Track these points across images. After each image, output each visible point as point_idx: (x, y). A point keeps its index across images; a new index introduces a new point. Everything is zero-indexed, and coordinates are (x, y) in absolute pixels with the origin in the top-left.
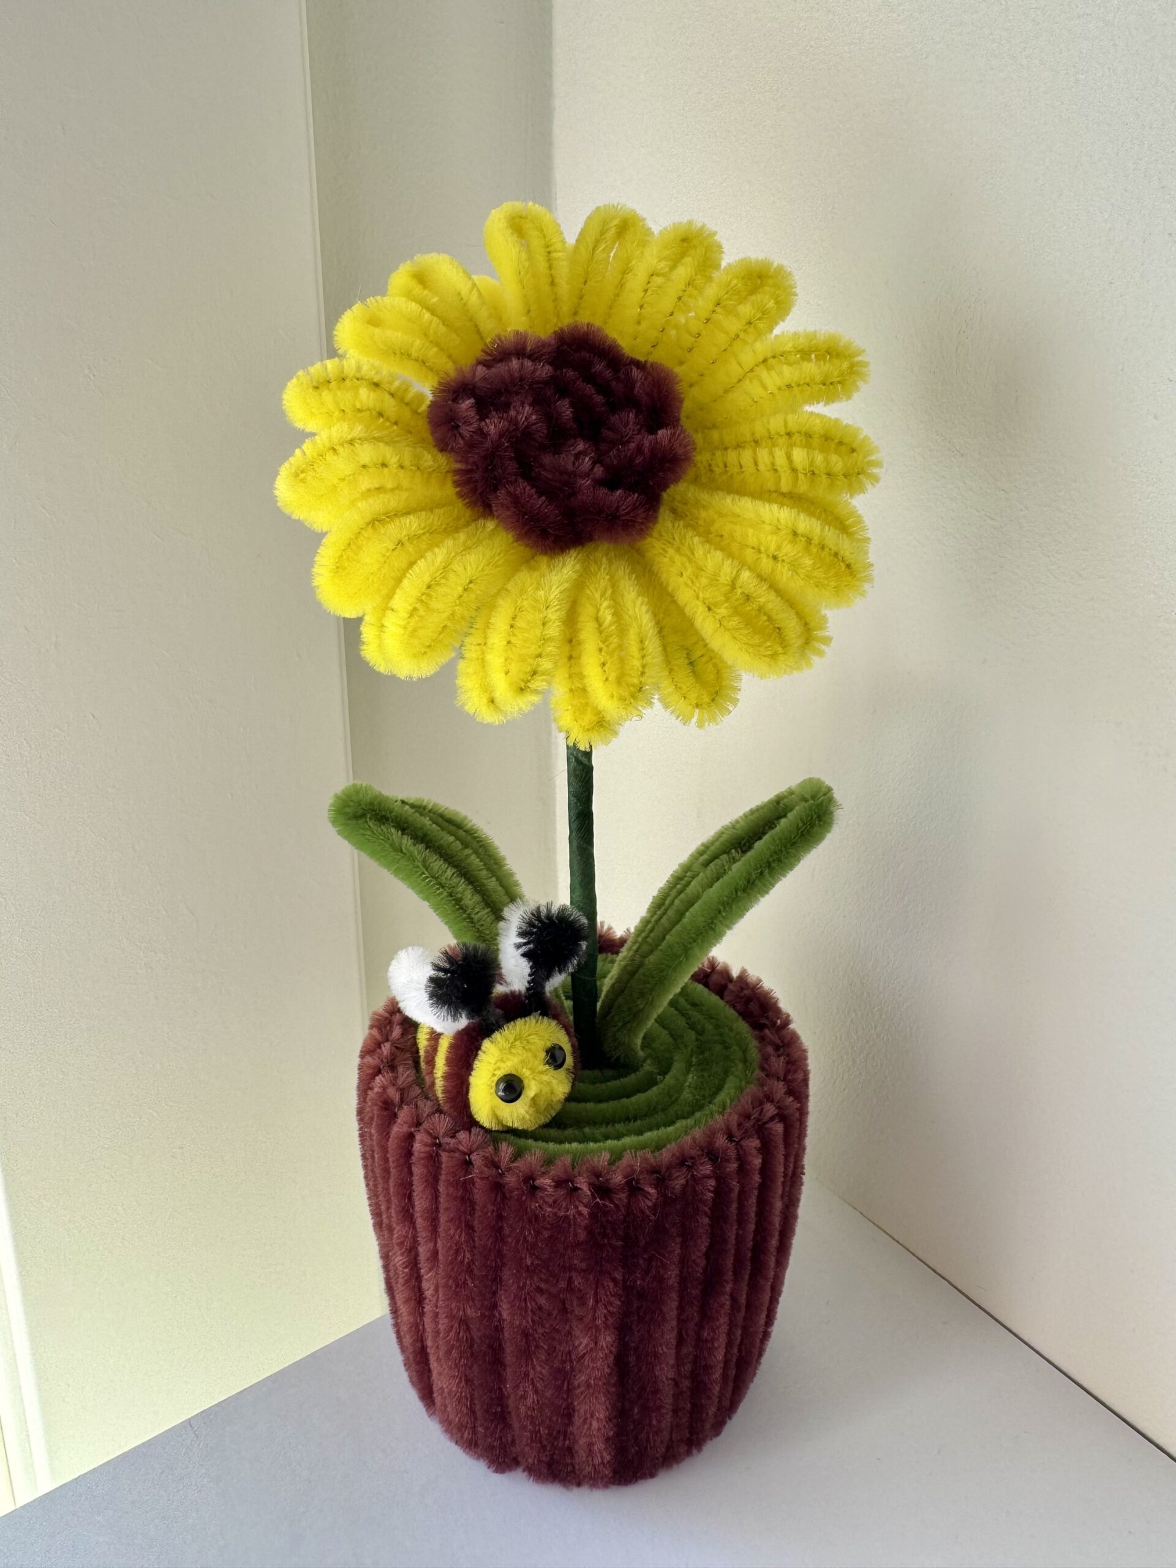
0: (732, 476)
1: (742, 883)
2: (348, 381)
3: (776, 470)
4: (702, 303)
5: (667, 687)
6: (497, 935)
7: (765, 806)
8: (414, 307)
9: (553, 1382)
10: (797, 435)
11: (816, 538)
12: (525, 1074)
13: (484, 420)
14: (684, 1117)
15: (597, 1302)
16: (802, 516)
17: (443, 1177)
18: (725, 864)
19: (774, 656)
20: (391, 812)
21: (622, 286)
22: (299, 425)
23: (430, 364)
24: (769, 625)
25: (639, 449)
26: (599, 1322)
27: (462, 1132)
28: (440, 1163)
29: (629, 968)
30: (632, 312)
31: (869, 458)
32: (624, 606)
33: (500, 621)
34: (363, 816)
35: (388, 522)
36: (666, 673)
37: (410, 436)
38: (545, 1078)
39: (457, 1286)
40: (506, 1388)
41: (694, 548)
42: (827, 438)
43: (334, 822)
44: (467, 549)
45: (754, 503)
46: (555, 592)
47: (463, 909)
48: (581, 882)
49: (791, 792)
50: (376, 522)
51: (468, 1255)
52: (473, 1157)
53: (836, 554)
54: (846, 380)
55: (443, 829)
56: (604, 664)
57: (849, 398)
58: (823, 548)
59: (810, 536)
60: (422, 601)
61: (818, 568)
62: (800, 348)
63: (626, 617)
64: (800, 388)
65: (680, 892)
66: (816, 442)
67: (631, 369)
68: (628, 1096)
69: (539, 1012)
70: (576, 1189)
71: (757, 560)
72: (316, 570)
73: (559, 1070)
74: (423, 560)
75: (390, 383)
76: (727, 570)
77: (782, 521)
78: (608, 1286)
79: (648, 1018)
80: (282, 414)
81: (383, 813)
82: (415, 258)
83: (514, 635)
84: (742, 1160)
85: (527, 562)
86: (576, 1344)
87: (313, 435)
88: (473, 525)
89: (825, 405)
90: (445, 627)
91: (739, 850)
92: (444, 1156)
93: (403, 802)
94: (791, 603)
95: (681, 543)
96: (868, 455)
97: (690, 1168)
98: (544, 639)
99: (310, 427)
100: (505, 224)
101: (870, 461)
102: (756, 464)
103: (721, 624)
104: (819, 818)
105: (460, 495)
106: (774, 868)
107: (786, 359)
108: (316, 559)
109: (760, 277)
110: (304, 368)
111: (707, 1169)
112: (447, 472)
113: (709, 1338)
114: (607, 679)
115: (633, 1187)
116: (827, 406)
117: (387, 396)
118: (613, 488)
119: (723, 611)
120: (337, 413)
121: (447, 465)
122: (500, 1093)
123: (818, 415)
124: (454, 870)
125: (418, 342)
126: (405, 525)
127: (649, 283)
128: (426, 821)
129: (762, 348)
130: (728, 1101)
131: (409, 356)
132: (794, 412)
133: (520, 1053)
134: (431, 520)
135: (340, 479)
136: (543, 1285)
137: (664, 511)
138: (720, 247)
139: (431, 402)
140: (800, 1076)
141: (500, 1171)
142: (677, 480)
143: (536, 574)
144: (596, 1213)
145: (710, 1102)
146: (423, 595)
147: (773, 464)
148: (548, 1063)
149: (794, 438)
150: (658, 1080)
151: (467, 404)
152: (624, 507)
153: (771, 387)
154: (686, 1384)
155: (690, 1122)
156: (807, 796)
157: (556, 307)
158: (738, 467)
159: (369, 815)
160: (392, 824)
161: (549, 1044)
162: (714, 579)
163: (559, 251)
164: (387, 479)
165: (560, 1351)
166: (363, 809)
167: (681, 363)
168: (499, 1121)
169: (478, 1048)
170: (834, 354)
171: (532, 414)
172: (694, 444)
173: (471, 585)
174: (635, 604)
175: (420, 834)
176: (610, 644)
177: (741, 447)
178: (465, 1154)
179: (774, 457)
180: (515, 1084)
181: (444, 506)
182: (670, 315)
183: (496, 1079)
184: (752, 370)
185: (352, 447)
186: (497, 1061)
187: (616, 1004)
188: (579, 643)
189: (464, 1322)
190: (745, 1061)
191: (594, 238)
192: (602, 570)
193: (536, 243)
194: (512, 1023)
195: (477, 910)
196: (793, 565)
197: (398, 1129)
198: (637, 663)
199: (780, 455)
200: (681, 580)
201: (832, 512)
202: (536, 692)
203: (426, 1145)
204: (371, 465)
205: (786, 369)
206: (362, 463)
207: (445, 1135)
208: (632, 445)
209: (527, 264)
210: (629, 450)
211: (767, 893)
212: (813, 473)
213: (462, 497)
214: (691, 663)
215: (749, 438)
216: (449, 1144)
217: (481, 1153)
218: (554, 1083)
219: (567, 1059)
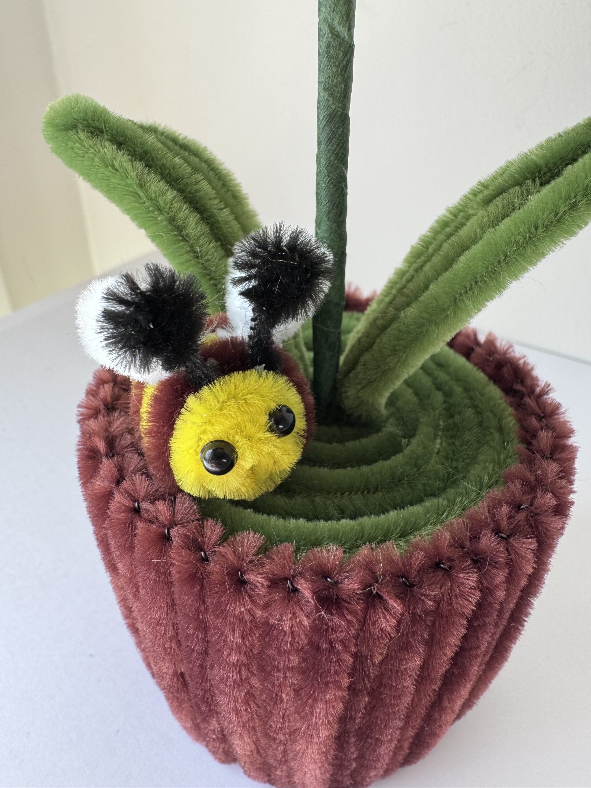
12: (239, 441)
14: (434, 495)
34: (75, 127)
38: (265, 448)
47: (185, 239)
48: (329, 212)
52: (173, 532)
65: (449, 236)
68: (370, 462)
69: (264, 365)
70: (296, 590)
73: (285, 438)
79: (398, 377)
91: (539, 180)
92: (140, 525)
97: (447, 573)
115: (371, 595)
122: (206, 463)
124: (177, 194)
133: (234, 415)
141: (203, 554)
145: (464, 478)
148: (271, 430)
150: (403, 444)
155: (441, 501)
159: (81, 127)
160: (106, 136)
161: (273, 406)
166: (74, 119)
168: (208, 492)
169: (181, 405)
175: (139, 150)
178: (164, 526)
180: (226, 453)
183: (202, 444)
186: (204, 423)
187: (362, 359)
190: (501, 431)
194: (227, 377)
195: (202, 242)
203: (121, 508)
207: (145, 499)
216: (147, 510)
217: (182, 530)
218: (278, 453)
219: (297, 422)
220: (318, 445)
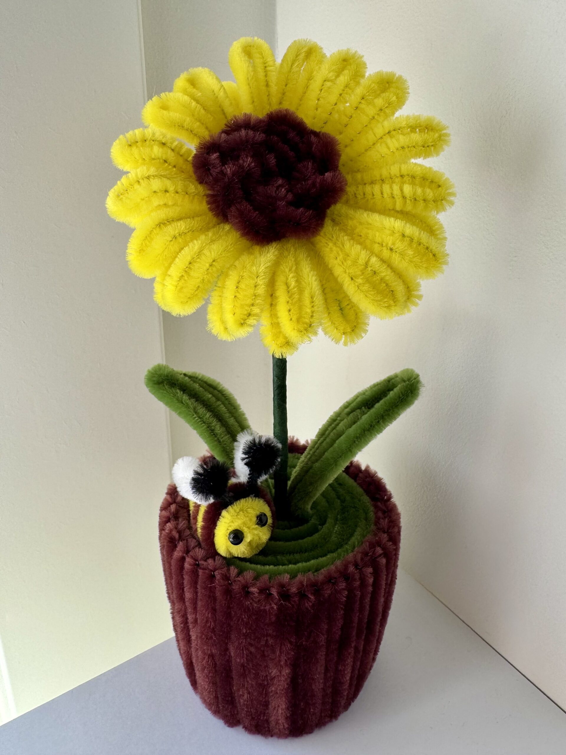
0: (368, 200)
1: (367, 426)
2: (147, 142)
3: (393, 197)
4: (353, 98)
5: (326, 322)
6: (234, 449)
7: (382, 383)
8: (186, 98)
9: (258, 689)
10: (407, 177)
11: (416, 238)
12: (245, 530)
13: (224, 166)
14: (332, 552)
15: (281, 652)
16: (408, 225)
17: (199, 583)
18: (359, 414)
19: (389, 307)
20: (177, 381)
21: (307, 88)
22: (120, 167)
23: (195, 132)
24: (386, 289)
25: (314, 184)
26: (282, 663)
27: (210, 559)
28: (198, 575)
29: (305, 468)
30: (313, 102)
31: (448, 191)
32: (303, 277)
33: (230, 283)
34: (162, 382)
35: (168, 225)
36: (326, 315)
37: (183, 174)
38: (256, 532)
39: (207, 639)
40: (233, 689)
41: (344, 243)
42: (424, 179)
43: (147, 385)
44: (212, 241)
45: (380, 217)
46: (262, 268)
47: (215, 435)
49: (396, 376)
50: (162, 224)
51: (212, 623)
52: (216, 573)
53: (427, 248)
54: (436, 144)
55: (206, 390)
56: (290, 311)
57: (438, 154)
58: (420, 244)
59: (412, 238)
60: (186, 271)
61: (416, 256)
62: (410, 125)
63: (303, 283)
64: (409, 149)
66: (417, 181)
67: (311, 137)
68: (303, 538)
69: (254, 495)
70: (271, 594)
71: (381, 251)
72: (129, 251)
73: (264, 527)
74: (187, 248)
75: (172, 143)
76: (363, 255)
77: (396, 227)
78: (287, 645)
79: (315, 494)
80: (110, 161)
81: (173, 381)
82: (189, 70)
83: (238, 292)
84: (363, 579)
85: (248, 250)
86: (270, 672)
87: (128, 172)
88: (218, 226)
89: (424, 159)
90: (199, 287)
91: (367, 407)
92: (200, 572)
93: (185, 375)
94: (399, 275)
95: (337, 239)
96: (448, 189)
97: (334, 584)
98: (255, 296)
99: (126, 168)
100: (241, 50)
101: (449, 192)
102: (382, 194)
103: (358, 288)
104: (412, 392)
105: (211, 209)
106: (385, 419)
107: (401, 132)
108: (128, 245)
109: (388, 83)
110: (123, 134)
111: (342, 585)
112: (203, 196)
113: (342, 669)
114: (291, 319)
115: (302, 595)
116: (425, 160)
117: (169, 151)
118: (298, 207)
119: (360, 281)
120: (140, 161)
121: (203, 192)
122: (231, 540)
123: (420, 165)
124: (210, 414)
125: (188, 119)
126: (177, 226)
127: (323, 85)
128: (196, 386)
129: (387, 125)
130: (356, 543)
131: (183, 127)
132: (405, 163)
133: (242, 518)
134: (192, 224)
135: (141, 199)
136: (252, 642)
137: (328, 220)
138: (365, 64)
139: (195, 154)
140: (396, 530)
141: (230, 582)
142: (335, 202)
143: (252, 257)
144: (281, 608)
145: (347, 543)
146: (186, 268)
147: (392, 194)
148: (258, 524)
149: (405, 178)
150: (319, 528)
151: (215, 156)
152: (303, 219)
153: (393, 149)
154: (329, 691)
155: (335, 555)
156: (406, 379)
157: (269, 100)
158: (372, 195)
159: (165, 382)
160: (178, 387)
161: (258, 513)
162: (355, 262)
163: (271, 66)
164: (169, 199)
165: (261, 674)
166: (162, 379)
167: (341, 133)
168: (230, 553)
169: (220, 514)
170: (430, 128)
171: (252, 162)
172: (346, 181)
173: (214, 263)
174: (308, 276)
175: (193, 393)
176: (293, 298)
177: (374, 183)
178: (211, 571)
179: (392, 190)
180: (239, 535)
181: (201, 215)
182: (335, 105)
183: (229, 532)
184: (381, 138)
185: (149, 181)
186: (230, 522)
187: (297, 487)
188: (276, 298)
189: (212, 656)
190: (366, 519)
191: (292, 58)
192: (291, 255)
193: (258, 61)
194: (239, 501)
195: (222, 436)
196: (401, 254)
197: (177, 554)
198: (309, 311)
199: (396, 188)
200: (335, 262)
201: (425, 223)
202: (250, 326)
203: (190, 565)
204: (159, 191)
205: (401, 137)
206: (154, 190)
207: (202, 559)
208: (310, 182)
209: (252, 74)
210: (308, 184)
211: (381, 432)
212: (415, 200)
213: (211, 211)
214: (341, 309)
215: (378, 178)
216: (203, 565)
217: (220, 571)
218: (261, 534)
219: (268, 520)
220: (277, 530)
